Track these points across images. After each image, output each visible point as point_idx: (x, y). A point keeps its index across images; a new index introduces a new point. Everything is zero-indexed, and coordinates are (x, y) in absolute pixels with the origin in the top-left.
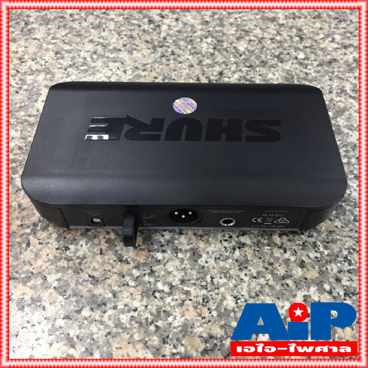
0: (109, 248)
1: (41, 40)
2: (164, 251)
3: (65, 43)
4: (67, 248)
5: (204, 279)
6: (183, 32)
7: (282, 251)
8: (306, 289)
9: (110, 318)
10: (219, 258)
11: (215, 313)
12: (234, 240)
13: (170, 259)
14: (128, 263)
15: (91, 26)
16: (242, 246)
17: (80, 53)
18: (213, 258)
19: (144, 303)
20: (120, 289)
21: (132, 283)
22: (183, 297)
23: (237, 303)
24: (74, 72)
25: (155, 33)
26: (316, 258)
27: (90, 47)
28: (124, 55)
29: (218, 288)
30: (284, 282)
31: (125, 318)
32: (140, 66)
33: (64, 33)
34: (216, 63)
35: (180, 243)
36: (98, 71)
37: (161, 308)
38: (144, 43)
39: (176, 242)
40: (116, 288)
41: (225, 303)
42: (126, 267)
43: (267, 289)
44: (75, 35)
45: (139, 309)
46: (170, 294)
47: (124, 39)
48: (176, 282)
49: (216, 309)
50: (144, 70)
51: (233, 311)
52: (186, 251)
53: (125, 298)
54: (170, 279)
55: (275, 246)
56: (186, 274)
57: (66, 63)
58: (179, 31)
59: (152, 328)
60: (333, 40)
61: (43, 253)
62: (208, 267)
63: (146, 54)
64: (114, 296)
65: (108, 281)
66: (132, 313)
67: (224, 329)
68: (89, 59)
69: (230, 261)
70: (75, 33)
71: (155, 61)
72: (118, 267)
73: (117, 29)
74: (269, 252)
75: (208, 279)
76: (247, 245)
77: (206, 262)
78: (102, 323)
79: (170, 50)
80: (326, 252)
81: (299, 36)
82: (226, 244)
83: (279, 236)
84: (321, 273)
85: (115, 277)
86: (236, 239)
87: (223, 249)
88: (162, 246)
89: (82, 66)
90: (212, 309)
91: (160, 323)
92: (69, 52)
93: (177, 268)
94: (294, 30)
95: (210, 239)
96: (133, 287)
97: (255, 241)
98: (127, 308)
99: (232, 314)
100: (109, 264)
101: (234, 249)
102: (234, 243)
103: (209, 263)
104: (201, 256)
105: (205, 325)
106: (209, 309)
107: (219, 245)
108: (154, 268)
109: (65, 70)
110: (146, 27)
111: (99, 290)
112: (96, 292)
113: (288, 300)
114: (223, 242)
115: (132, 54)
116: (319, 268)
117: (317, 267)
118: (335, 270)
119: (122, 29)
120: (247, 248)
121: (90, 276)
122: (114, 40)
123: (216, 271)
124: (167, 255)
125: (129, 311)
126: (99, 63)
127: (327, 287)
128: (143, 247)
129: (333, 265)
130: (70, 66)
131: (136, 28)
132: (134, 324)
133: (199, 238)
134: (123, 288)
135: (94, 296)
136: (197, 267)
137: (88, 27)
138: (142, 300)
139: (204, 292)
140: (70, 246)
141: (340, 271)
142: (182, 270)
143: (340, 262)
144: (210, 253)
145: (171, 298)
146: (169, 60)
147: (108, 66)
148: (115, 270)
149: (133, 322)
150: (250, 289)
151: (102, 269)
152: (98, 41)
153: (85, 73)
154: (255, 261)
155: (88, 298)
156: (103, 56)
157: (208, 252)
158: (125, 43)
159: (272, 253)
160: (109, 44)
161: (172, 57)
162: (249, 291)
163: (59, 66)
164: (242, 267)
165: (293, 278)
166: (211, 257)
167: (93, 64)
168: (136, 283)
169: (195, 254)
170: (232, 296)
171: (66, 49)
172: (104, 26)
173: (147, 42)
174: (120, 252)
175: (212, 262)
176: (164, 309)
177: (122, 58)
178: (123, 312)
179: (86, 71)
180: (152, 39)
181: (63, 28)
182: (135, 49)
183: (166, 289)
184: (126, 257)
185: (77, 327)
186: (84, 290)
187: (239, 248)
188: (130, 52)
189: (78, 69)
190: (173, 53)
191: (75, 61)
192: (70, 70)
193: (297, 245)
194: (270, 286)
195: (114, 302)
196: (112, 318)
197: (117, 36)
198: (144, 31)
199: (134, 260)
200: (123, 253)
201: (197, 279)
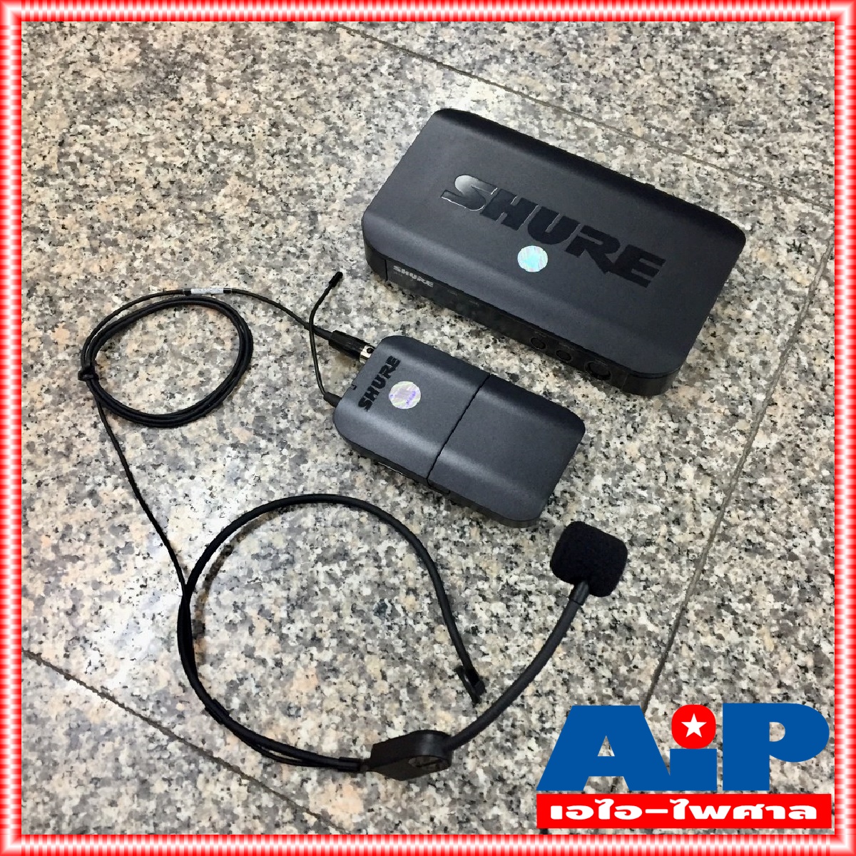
1: (262, 97)
2: (270, 440)
4: (172, 396)
5: (296, 486)
7: (397, 492)
9: (182, 486)
10: (324, 472)
11: (286, 525)
12: (353, 459)
13: (272, 452)
14: (227, 439)
16: (357, 468)
18: (318, 470)
19: (222, 486)
20: (205, 462)
26: (430, 514)
39: (289, 435)
40: (201, 458)
41: (303, 519)
42: (222, 441)
43: (354, 525)
48: (265, 479)
49: (290, 522)
51: (307, 530)
52: (295, 450)
53: (206, 472)
55: (393, 484)
56: (280, 474)
61: (146, 392)
64: (197, 466)
65: (198, 449)
67: (287, 544)
68: (309, 149)
69: (334, 480)
72: (215, 438)
74: (383, 487)
76: (363, 470)
77: (308, 471)
78: (172, 487)
80: (445, 513)
82: (341, 460)
85: (207, 447)
86: (355, 459)
87: (335, 464)
88: (272, 434)
92: (289, 127)
93: (274, 463)
95: (327, 447)
97: (375, 469)
99: (304, 533)
100: (207, 430)
101: (346, 468)
102: (350, 463)
103: (311, 473)
104: (306, 462)
107: (332, 458)
108: (250, 455)
111: (184, 454)
112: (180, 454)
113: (370, 543)
114: (339, 456)
115: (370, 159)
117: (423, 525)
118: (440, 537)
119: (377, 112)
120: (360, 474)
123: (313, 484)
124: (271, 446)
128: (250, 427)
129: (443, 530)
131: (398, 116)
133: (316, 441)
134: (208, 461)
135: (176, 457)
136: (295, 471)
140: (176, 395)
141: (445, 539)
142: (278, 468)
143: (453, 530)
144: (319, 462)
147: (328, 169)
148: (210, 440)
155: (170, 457)
157: (316, 461)
159: (385, 490)
162: (334, 519)
163: (267, 148)
166: (316, 467)
169: (302, 457)
175: (314, 473)
182: (377, 153)
184: (228, 430)
185: (147, 481)
187: (353, 469)
193: (418, 492)
194: (361, 523)
195: (194, 472)
196: (184, 487)
197: (364, 123)
198: (405, 126)
199: (234, 437)
200: (227, 425)
201: (289, 484)
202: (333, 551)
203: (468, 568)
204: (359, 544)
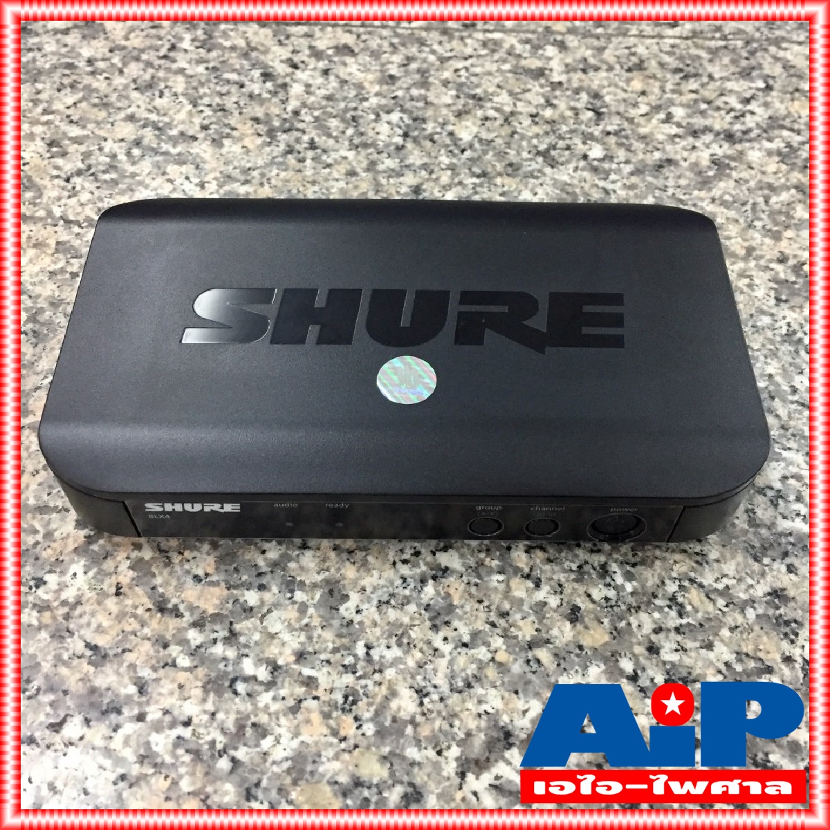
0: (136, 582)
2: (262, 587)
3: (71, 122)
4: (40, 582)
5: (349, 649)
6: (337, 100)
7: (530, 584)
8: (580, 670)
9: (126, 742)
10: (388, 602)
11: (369, 729)
12: (424, 560)
13: (276, 605)
14: (179, 615)
15: (133, 86)
16: (441, 573)
17: (103, 144)
18: (375, 602)
19: (209, 706)
20: (154, 676)
21: (184, 661)
22: (300, 691)
23: (421, 704)
24: (87, 185)
25: (275, 100)
26: (607, 599)
27: (128, 131)
28: (203, 149)
29: (381, 671)
30: (530, 655)
31: (161, 743)
32: (236, 174)
33: (70, 100)
34: (407, 166)
35: (302, 568)
36: (141, 183)
37: (248, 717)
38: (250, 123)
39: (292, 565)
40: (146, 673)
41: (394, 705)
42: (173, 623)
43: (491, 672)
44: (95, 105)
45: (195, 720)
46: (270, 685)
47: (204, 115)
48: (285, 658)
49: (372, 720)
50: (246, 182)
51: (413, 722)
52: (315, 586)
53: (165, 696)
54: (273, 651)
55: (515, 573)
56: (310, 638)
57: (68, 166)
58: (329, 98)
59: (224, 764)
60: (668, 119)
62: (361, 623)
63: (250, 146)
64: (142, 691)
65: (130, 657)
66: (180, 731)
67: (388, 765)
68: (122, 157)
69: (412, 608)
70: (96, 101)
71: (272, 162)
72: (156, 624)
73: (190, 91)
74: (502, 587)
75: (360, 650)
76: (453, 571)
77: (358, 612)
78: (108, 752)
79: (306, 138)
80: (629, 587)
81: (593, 110)
82: (405, 570)
83: (527, 552)
84: (616, 633)
85: (147, 647)
86: (429, 558)
87: (399, 582)
88: (260, 575)
89: (104, 172)
90: (364, 718)
91: (242, 753)
92: (77, 141)
93: (289, 624)
94: (584, 96)
95: (370, 559)
96: (186, 670)
97: (472, 562)
98: (168, 718)
99: (409, 730)
100: (135, 616)
101: (423, 581)
102: (424, 568)
103: (365, 613)
104: (346, 598)
105: (346, 756)
106: (356, 719)
107: (389, 573)
108: (238, 627)
109: (68, 180)
110: (256, 88)
111: (107, 678)
112: (100, 682)
113: (537, 695)
114: (399, 565)
115: (221, 145)
116: (612, 622)
117: (606, 621)
118: (648, 627)
119: (201, 91)
120: (452, 579)
121: (88, 645)
122: (182, 116)
123: (378, 631)
124: (270, 596)
125: (173, 725)
126: (146, 166)
127: (627, 665)
128: (215, 578)
129: (643, 616)
130: (79, 173)
131: (234, 89)
132: (182, 756)
133: (345, 555)
134: (161, 672)
135: (93, 690)
136: (336, 623)
137: (126, 87)
138: (204, 700)
139: (348, 679)
140: (48, 577)
141: (658, 630)
142: (302, 629)
143: (660, 609)
144: (369, 590)
145: (271, 694)
146: (302, 160)
147: (164, 174)
148: (147, 631)
149: (181, 751)
150: (453, 671)
151: (118, 628)
152: (146, 119)
153: (112, 188)
154: (468, 608)
155: (79, 697)
156: (155, 152)
157: (364, 589)
158: (206, 122)
159: (508, 589)
160: (169, 125)
161: (310, 154)
162: (451, 677)
163: (55, 173)
164: (438, 622)
165: (551, 646)
166: (369, 600)
167: (131, 169)
168: (193, 660)
169: (334, 593)
170: (411, 687)
171: (72, 134)
172: (162, 85)
173: (256, 120)
174: (161, 590)
175: (370, 611)
176: (253, 719)
177: (198, 155)
178: (158, 727)
179: (115, 182)
180: (267, 115)
181: (69, 89)
182: (228, 136)
183: (263, 674)
184: (174, 601)
185: (49, 764)
186: (71, 679)
187: (434, 578)
188: (217, 143)
189: (97, 180)
190: (312, 145)
191: (92, 161)
192: (77, 181)
193: (565, 571)
194: (500, 664)
195: (140, 704)
196: (133, 743)
197: (190, 107)
198: (251, 96)
199: (192, 608)
200: (169, 591)
201: (335, 650)
202: (480, 739)
203: (727, 664)
204: (520, 704)
